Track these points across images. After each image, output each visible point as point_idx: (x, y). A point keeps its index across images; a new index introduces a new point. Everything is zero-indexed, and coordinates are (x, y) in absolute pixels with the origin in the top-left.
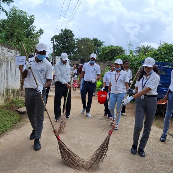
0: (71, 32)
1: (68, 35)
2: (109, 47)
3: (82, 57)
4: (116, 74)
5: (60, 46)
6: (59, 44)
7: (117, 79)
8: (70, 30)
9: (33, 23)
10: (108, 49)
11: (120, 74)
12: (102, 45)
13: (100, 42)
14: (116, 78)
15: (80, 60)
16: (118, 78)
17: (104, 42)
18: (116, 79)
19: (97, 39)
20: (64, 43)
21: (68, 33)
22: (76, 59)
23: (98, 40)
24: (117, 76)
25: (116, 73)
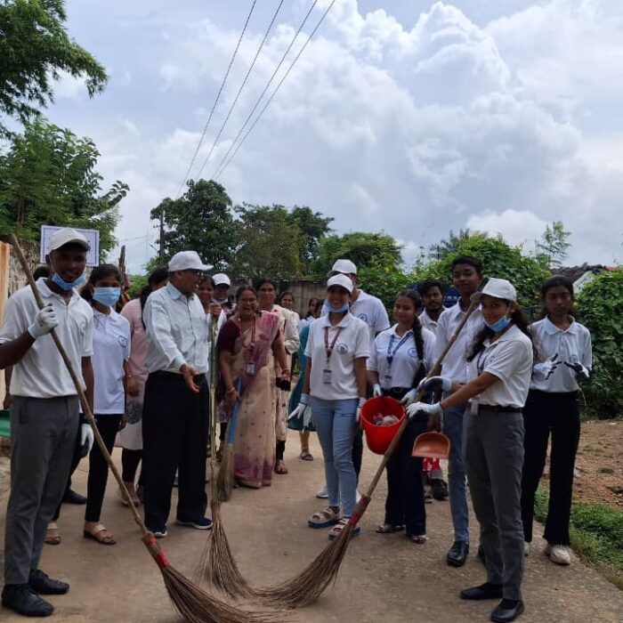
0: (220, 189)
1: (211, 199)
2: (347, 237)
3: (258, 271)
4: (329, 330)
5: (183, 236)
6: (180, 231)
7: (330, 345)
8: (215, 184)
9: (93, 166)
10: (343, 244)
11: (341, 329)
12: (327, 230)
13: (320, 220)
14: (326, 342)
15: (250, 282)
16: (334, 342)
17: (333, 219)
18: (327, 347)
19: (307, 210)
20: (195, 228)
21: (210, 195)
22: (237, 279)
23: (314, 213)
24: (332, 334)
25: (329, 325)
